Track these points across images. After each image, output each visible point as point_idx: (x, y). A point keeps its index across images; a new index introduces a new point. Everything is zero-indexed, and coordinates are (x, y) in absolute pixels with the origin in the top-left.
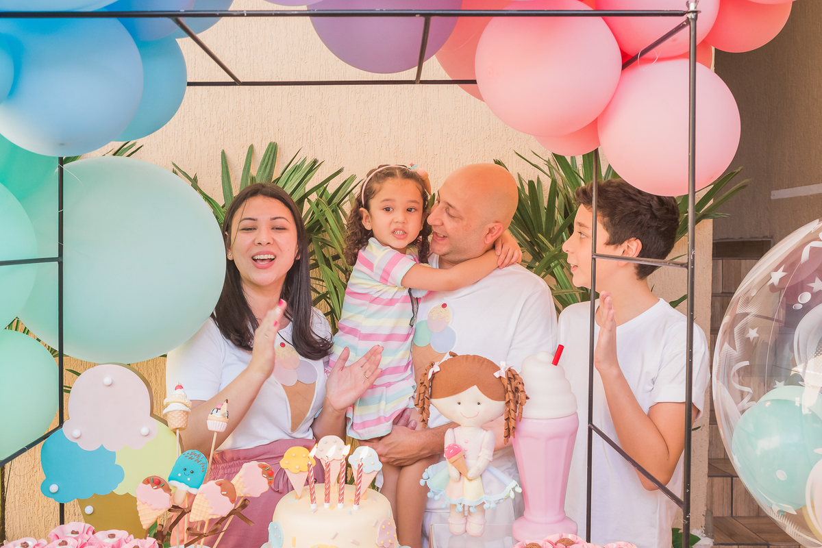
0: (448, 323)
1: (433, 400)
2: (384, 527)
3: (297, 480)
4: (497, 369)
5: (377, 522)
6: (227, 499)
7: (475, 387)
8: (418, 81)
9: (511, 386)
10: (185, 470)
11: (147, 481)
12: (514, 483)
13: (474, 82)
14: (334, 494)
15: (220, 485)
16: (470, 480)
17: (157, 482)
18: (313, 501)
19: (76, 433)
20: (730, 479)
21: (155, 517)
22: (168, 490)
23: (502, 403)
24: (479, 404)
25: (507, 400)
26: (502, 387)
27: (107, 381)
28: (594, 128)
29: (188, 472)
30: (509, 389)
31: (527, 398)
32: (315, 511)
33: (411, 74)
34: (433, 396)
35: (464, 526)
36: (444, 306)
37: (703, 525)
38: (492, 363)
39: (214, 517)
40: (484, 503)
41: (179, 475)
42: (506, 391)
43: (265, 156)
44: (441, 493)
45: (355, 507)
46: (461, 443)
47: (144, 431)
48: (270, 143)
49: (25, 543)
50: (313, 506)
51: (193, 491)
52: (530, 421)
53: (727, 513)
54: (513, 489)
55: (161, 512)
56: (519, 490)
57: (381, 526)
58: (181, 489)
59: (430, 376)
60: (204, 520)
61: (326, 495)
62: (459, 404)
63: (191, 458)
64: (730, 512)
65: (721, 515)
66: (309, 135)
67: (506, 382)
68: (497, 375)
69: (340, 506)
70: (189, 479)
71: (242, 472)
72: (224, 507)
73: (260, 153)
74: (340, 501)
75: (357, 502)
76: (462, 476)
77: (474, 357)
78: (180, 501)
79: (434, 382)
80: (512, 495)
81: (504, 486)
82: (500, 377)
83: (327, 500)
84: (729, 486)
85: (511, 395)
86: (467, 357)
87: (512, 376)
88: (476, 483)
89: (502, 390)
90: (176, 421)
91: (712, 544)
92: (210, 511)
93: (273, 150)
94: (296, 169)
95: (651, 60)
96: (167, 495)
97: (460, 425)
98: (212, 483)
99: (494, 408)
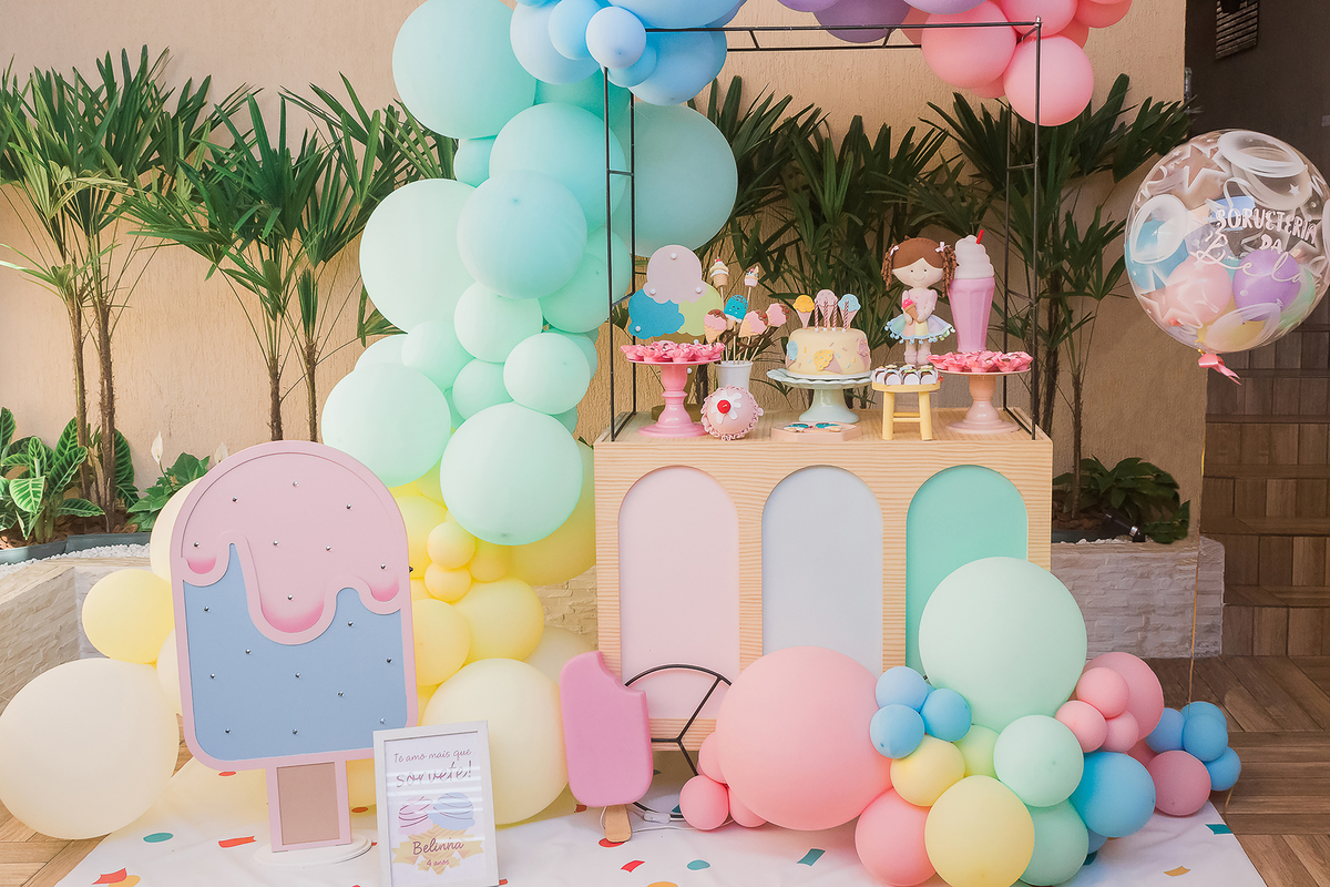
1: (893, 269)
2: (862, 343)
3: (804, 319)
4: (938, 246)
5: (858, 340)
6: (763, 323)
7: (923, 259)
8: (884, 46)
9: (947, 257)
11: (711, 313)
12: (949, 326)
15: (757, 316)
16: (919, 323)
17: (717, 313)
19: (653, 291)
22: (724, 319)
23: (942, 269)
24: (925, 271)
25: (945, 267)
26: (941, 258)
27: (674, 256)
28: (1000, 80)
29: (735, 309)
30: (946, 259)
32: (819, 331)
33: (880, 42)
34: (895, 265)
35: (915, 357)
39: (754, 335)
40: (928, 338)
41: (731, 309)
42: (944, 261)
43: (730, 90)
44: (900, 334)
45: (844, 330)
46: (913, 299)
47: (699, 290)
48: (734, 78)
51: (739, 321)
52: (960, 280)
54: (949, 330)
56: (953, 331)
57: (860, 344)
58: (732, 319)
59: (892, 252)
60: (748, 337)
62: (912, 271)
63: (737, 300)
67: (943, 255)
68: (937, 250)
69: (834, 329)
70: (736, 312)
71: (770, 308)
72: (761, 328)
73: (725, 86)
76: (914, 321)
78: (732, 325)
79: (895, 256)
80: (948, 333)
81: (942, 327)
82: (940, 251)
85: (947, 263)
87: (948, 251)
88: (923, 325)
89: (941, 261)
92: (752, 331)
93: (737, 86)
96: (724, 322)
97: (912, 287)
98: (752, 314)
99: (935, 273)
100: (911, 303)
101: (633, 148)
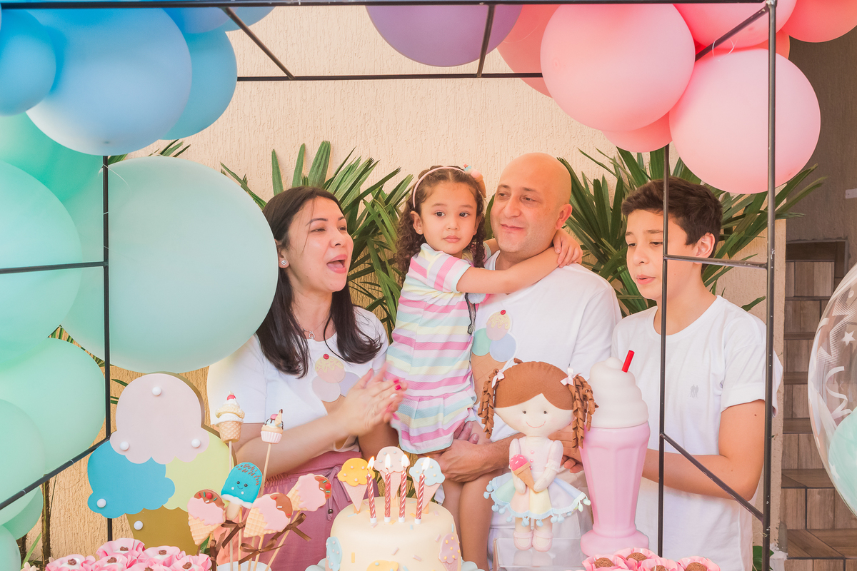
0: (507, 330)
1: (497, 409)
2: (447, 542)
3: (355, 493)
4: (565, 376)
5: (440, 537)
6: (283, 513)
7: (542, 395)
8: (480, 74)
9: (579, 393)
10: (239, 483)
11: (199, 495)
12: (582, 495)
13: (540, 75)
14: (395, 508)
15: (275, 499)
16: (536, 493)
17: (209, 496)
18: (372, 515)
19: (124, 445)
20: (803, 490)
21: (208, 532)
22: (220, 504)
23: (570, 412)
24: (545, 413)
25: (575, 408)
26: (570, 394)
27: (156, 390)
28: (665, 122)
29: (242, 485)
30: (577, 397)
31: (596, 406)
32: (375, 526)
33: (472, 67)
34: (497, 405)
35: (530, 540)
36: (503, 312)
37: (777, 538)
38: (559, 370)
39: (270, 532)
40: (551, 516)
41: (233, 488)
42: (574, 399)
43: (318, 155)
44: (506, 506)
45: (417, 521)
46: (527, 454)
47: (195, 442)
48: (323, 143)
49: (73, 560)
50: (373, 521)
51: (247, 505)
52: (599, 430)
53: (801, 525)
54: (582, 502)
55: (214, 528)
56: (588, 502)
57: (444, 541)
58: (234, 503)
59: (494, 384)
60: (259, 535)
61: (386, 509)
62: (525, 412)
63: (245, 471)
64: (804, 524)
65: (794, 528)
66: (363, 133)
67: (573, 390)
68: (564, 382)
69: (401, 520)
70: (242, 493)
71: (298, 485)
72: (280, 521)
73: (312, 153)
74: (401, 515)
75: (419, 516)
76: (528, 488)
77: (541, 364)
78: (234, 515)
79: (499, 390)
80: (581, 508)
81: (572, 498)
82: (568, 385)
83: (388, 514)
84: (803, 498)
85: (579, 403)
86: (532, 364)
87: (580, 383)
88: (543, 495)
89: (569, 399)
90: (229, 433)
91: (785, 558)
92: (266, 526)
93: (326, 150)
94: (351, 168)
95: (727, 50)
96: (220, 509)
97: (525, 435)
98: (267, 496)
99: (561, 417)
100: (522, 461)
101: (106, 218)
